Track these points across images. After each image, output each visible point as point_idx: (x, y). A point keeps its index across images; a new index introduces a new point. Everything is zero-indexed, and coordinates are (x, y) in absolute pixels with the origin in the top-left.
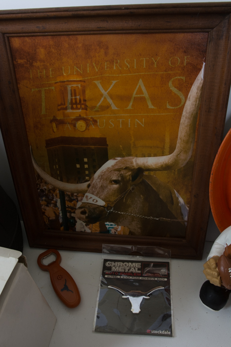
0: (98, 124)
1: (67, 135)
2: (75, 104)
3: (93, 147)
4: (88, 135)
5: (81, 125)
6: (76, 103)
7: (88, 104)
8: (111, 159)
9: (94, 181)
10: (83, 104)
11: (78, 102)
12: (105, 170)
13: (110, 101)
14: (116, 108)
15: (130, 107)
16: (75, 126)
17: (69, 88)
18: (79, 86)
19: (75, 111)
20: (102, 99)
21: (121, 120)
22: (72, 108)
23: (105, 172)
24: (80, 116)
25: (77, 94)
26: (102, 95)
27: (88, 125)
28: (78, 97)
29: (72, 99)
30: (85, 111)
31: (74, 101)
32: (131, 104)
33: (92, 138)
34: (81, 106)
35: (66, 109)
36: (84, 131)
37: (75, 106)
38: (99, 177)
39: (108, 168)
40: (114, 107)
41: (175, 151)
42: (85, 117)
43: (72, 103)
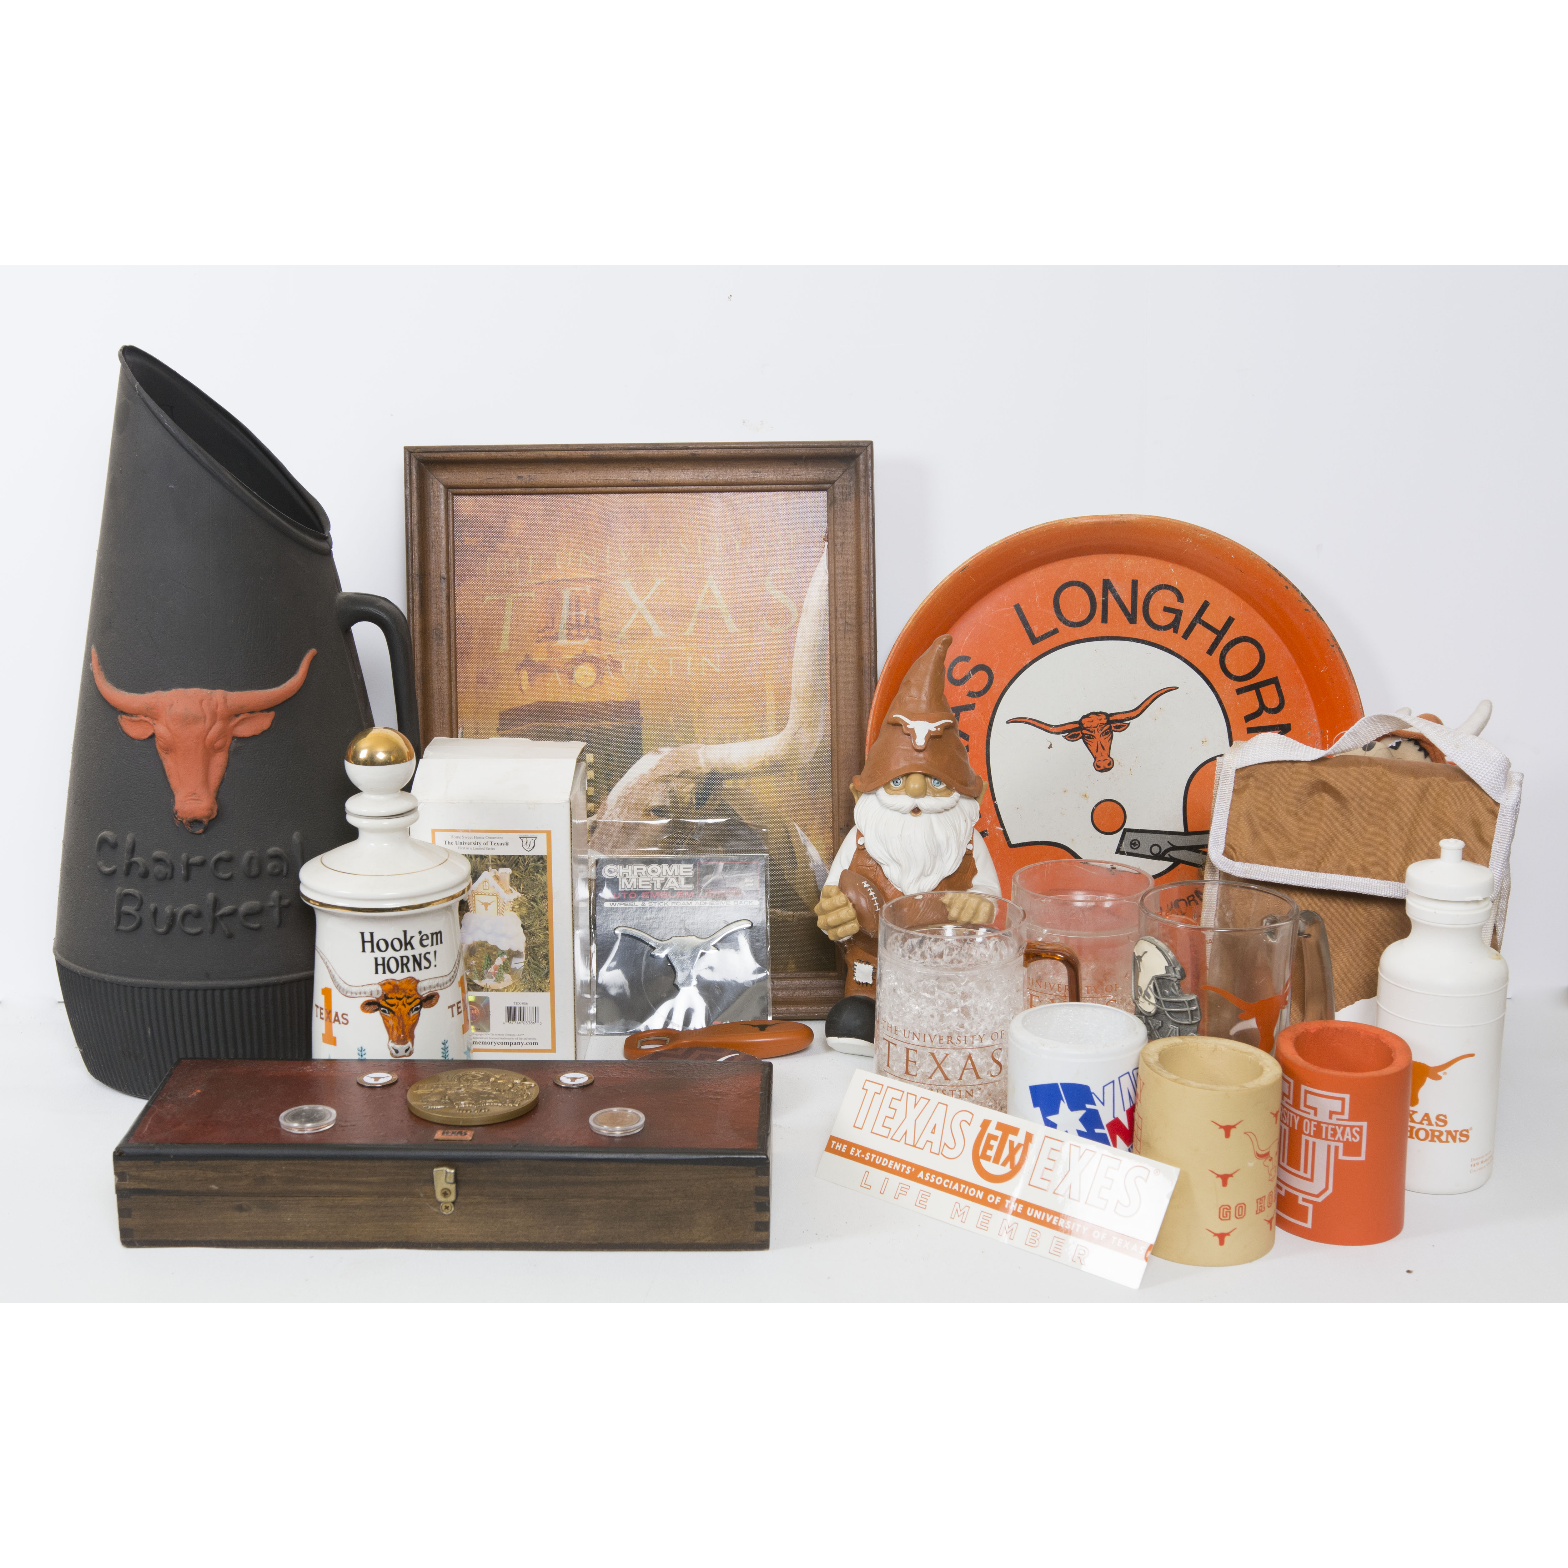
0: (623, 669)
1: (551, 698)
2: (575, 628)
3: (606, 724)
4: (596, 697)
5: (585, 673)
6: (578, 626)
7: (604, 626)
8: (648, 752)
9: (607, 814)
10: (593, 628)
11: (583, 622)
12: (634, 782)
13: (649, 619)
14: (663, 635)
15: (690, 631)
16: (571, 676)
17: (566, 594)
18: (588, 588)
19: (574, 642)
20: (634, 616)
21: (671, 659)
22: (570, 636)
23: (633, 787)
24: (584, 652)
25: (582, 605)
26: (633, 607)
27: (600, 673)
28: (583, 613)
29: (570, 617)
30: (596, 641)
31: (573, 622)
32: (692, 624)
33: (606, 705)
34: (588, 632)
35: (555, 638)
36: (593, 686)
37: (574, 632)
38: (619, 800)
39: (642, 776)
40: (657, 632)
41: (789, 725)
42: (595, 655)
43: (569, 627)
